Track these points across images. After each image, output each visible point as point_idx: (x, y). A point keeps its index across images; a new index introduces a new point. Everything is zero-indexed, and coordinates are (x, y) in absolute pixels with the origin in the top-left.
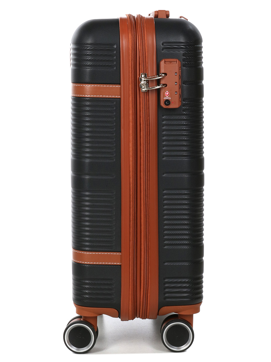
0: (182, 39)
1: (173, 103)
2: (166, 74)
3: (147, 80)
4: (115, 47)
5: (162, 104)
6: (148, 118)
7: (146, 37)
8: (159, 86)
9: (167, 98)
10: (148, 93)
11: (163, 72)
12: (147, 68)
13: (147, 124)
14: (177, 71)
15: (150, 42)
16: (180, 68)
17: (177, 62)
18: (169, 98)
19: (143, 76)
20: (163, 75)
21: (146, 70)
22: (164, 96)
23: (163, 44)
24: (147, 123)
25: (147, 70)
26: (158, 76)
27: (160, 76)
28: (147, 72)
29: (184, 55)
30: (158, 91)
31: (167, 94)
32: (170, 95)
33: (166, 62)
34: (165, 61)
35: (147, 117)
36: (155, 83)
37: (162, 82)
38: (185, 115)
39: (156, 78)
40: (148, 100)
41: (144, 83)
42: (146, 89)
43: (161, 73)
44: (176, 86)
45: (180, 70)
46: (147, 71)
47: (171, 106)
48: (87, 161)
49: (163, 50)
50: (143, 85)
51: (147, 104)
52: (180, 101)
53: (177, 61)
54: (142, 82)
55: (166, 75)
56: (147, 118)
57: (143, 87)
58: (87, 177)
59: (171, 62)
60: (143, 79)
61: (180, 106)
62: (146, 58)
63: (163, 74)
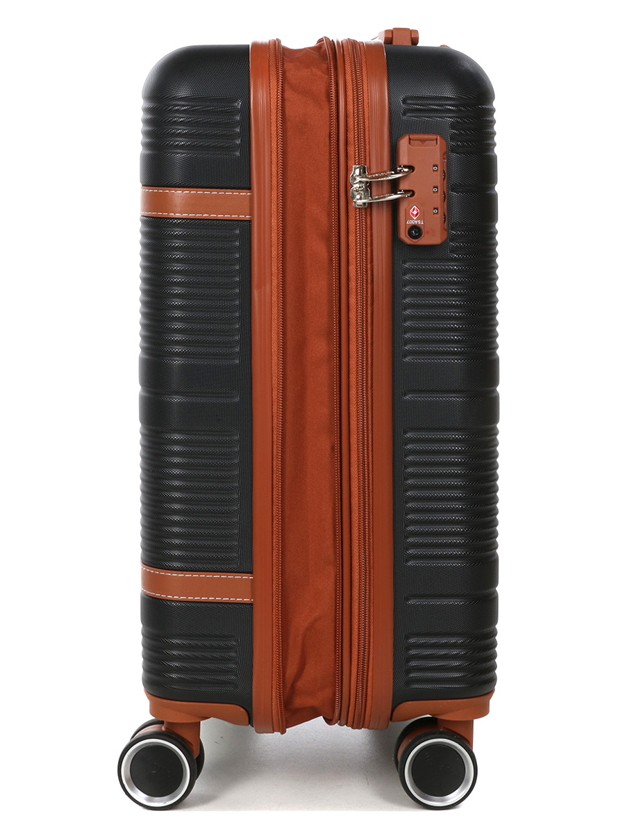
0: (448, 92)
1: (428, 232)
2: (411, 168)
3: (367, 182)
5: (403, 235)
6: (369, 266)
7: (365, 86)
8: (396, 194)
9: (414, 221)
10: (369, 210)
11: (406, 163)
12: (367, 153)
13: (367, 280)
14: (438, 163)
15: (376, 96)
16: (444, 154)
17: (439, 142)
18: (420, 222)
19: (357, 172)
20: (406, 170)
21: (365, 159)
22: (408, 217)
23: (404, 101)
24: (367, 277)
25: (368, 158)
26: (393, 172)
27: (399, 173)
28: (368, 163)
29: (453, 126)
30: (395, 203)
31: (415, 212)
32: (422, 215)
33: (411, 141)
34: (410, 139)
35: (367, 265)
36: (385, 187)
37: (404, 186)
38: (455, 260)
39: (390, 178)
40: (369, 226)
41: (360, 187)
42: (364, 201)
43: (400, 167)
44: (436, 194)
45: (444, 159)
46: (368, 160)
47: (424, 241)
48: (177, 362)
49: (404, 114)
50: (357, 191)
51: (366, 236)
52: (445, 229)
53: (437, 139)
54: (356, 186)
55: (413, 171)
56: (366, 267)
57: (358, 197)
58: (176, 399)
59: (423, 141)
60: (358, 179)
61: (444, 239)
62: (364, 132)
63: (405, 167)
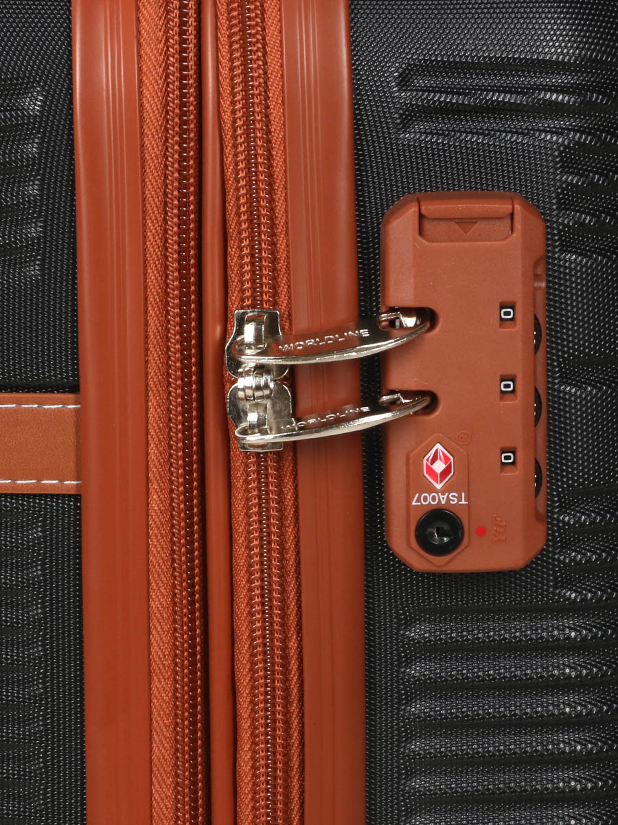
1: (481, 531)
2: (427, 317)
3: (281, 368)
4: (34, 104)
5: (402, 542)
6: (293, 644)
7: (272, 31)
8: (377, 409)
9: (438, 496)
10: (289, 458)
11: (409, 300)
12: (281, 265)
13: (286, 690)
14: (517, 294)
16: (536, 264)
17: (518, 225)
18: (455, 500)
19: (249, 332)
20: (410, 322)
21: (274, 287)
22: (418, 483)
23: (404, 82)
24: (286, 680)
25: (283, 280)
26: (365, 333)
27: (386, 337)
28: (283, 300)
30: (375, 441)
31: (439, 467)
32: (461, 477)
33: (427, 225)
34: (421, 217)
35: (285, 640)
36: (346, 386)
37: (402, 377)
38: (572, 609)
39: (354, 355)
40: (290, 512)
41: (258, 388)
42: (269, 438)
43: (392, 310)
44: (509, 402)
45: (537, 277)
46: (283, 289)
47: (466, 560)
49: (406, 124)
50: (247, 398)
51: (282, 544)
52: (537, 516)
53: (512, 215)
54: (245, 382)
55: (432, 327)
56: (285, 648)
57: (253, 417)
59: (466, 222)
60: (250, 359)
61: (534, 551)
62: (271, 191)
63: (407, 312)
